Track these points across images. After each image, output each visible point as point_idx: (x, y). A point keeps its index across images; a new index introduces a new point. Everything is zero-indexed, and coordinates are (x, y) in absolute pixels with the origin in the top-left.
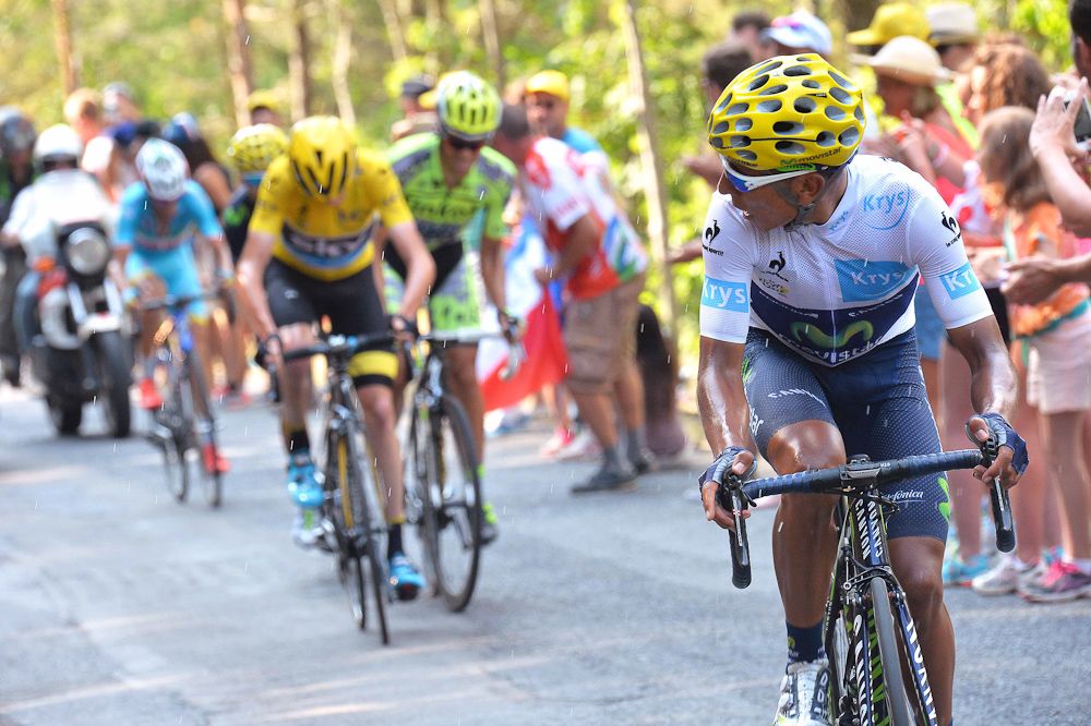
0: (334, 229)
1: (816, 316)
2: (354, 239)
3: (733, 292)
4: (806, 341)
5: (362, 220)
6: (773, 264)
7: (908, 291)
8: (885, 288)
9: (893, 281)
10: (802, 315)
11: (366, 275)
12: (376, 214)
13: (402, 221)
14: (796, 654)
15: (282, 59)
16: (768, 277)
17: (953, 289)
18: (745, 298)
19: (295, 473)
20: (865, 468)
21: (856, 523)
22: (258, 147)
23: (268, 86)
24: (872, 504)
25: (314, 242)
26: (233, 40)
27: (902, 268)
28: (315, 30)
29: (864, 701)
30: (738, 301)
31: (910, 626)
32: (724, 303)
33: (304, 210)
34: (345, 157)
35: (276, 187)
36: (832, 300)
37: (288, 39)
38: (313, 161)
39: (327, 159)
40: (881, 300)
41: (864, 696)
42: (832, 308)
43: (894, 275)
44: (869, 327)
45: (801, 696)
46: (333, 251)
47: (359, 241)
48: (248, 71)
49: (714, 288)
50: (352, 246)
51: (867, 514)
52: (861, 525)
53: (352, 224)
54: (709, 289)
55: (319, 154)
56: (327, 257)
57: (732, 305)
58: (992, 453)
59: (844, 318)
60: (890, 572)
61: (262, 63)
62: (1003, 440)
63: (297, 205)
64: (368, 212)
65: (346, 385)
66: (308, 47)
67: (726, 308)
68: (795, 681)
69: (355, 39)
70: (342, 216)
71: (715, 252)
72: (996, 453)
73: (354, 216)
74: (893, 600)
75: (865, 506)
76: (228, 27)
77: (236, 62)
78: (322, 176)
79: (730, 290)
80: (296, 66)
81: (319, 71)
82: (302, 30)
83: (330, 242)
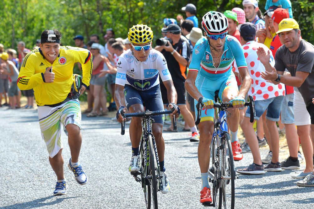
1: (139, 81)
3: (123, 76)
4: (137, 86)
6: (131, 71)
7: (157, 76)
8: (152, 75)
9: (154, 73)
10: (136, 81)
14: (134, 154)
16: (130, 73)
17: (164, 73)
18: (125, 77)
20: (149, 112)
21: (146, 123)
24: (149, 120)
27: (156, 70)
31: (155, 144)
32: (121, 78)
36: (142, 78)
40: (152, 77)
44: (149, 83)
45: (134, 163)
49: (119, 74)
51: (148, 122)
54: (118, 75)
57: (123, 78)
59: (144, 81)
60: (152, 134)
67: (122, 78)
68: (133, 160)
71: (120, 67)
74: (152, 139)
75: (148, 120)
79: (122, 75)
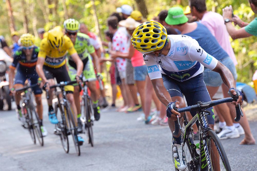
0: (58, 56)
1: (174, 73)
2: (62, 58)
5: (64, 53)
6: (159, 62)
8: (188, 66)
9: (190, 65)
10: (172, 73)
11: (64, 67)
12: (67, 52)
13: (74, 53)
15: (22, 24)
19: (51, 116)
22: (27, 41)
23: (19, 29)
24: (204, 113)
25: (52, 59)
26: (10, 20)
28: (29, 17)
29: (208, 160)
30: (156, 69)
32: (153, 71)
33: (51, 51)
34: (62, 38)
35: (44, 46)
37: (22, 19)
38: (54, 40)
39: (58, 39)
41: (208, 159)
42: (177, 71)
43: (189, 63)
44: (188, 74)
46: (57, 61)
47: (63, 58)
48: (14, 27)
50: (61, 60)
51: (203, 115)
52: (202, 118)
53: (62, 54)
55: (56, 38)
56: (55, 63)
58: (237, 98)
61: (17, 25)
62: (239, 94)
63: (49, 50)
64: (65, 51)
65: (65, 94)
66: (27, 21)
69: (38, 19)
70: (59, 52)
71: (146, 60)
72: (238, 98)
73: (62, 52)
75: (202, 113)
76: (9, 17)
77: (11, 25)
78: (57, 43)
80: (25, 25)
81: (30, 26)
82: (26, 17)
83: (56, 59)
